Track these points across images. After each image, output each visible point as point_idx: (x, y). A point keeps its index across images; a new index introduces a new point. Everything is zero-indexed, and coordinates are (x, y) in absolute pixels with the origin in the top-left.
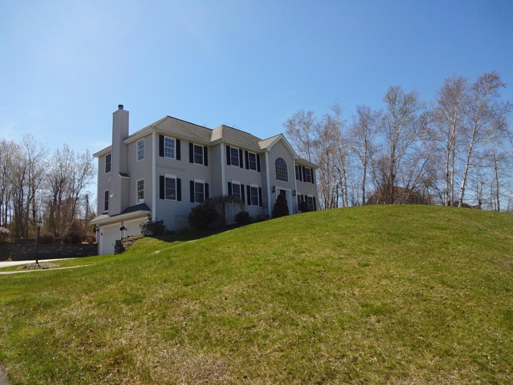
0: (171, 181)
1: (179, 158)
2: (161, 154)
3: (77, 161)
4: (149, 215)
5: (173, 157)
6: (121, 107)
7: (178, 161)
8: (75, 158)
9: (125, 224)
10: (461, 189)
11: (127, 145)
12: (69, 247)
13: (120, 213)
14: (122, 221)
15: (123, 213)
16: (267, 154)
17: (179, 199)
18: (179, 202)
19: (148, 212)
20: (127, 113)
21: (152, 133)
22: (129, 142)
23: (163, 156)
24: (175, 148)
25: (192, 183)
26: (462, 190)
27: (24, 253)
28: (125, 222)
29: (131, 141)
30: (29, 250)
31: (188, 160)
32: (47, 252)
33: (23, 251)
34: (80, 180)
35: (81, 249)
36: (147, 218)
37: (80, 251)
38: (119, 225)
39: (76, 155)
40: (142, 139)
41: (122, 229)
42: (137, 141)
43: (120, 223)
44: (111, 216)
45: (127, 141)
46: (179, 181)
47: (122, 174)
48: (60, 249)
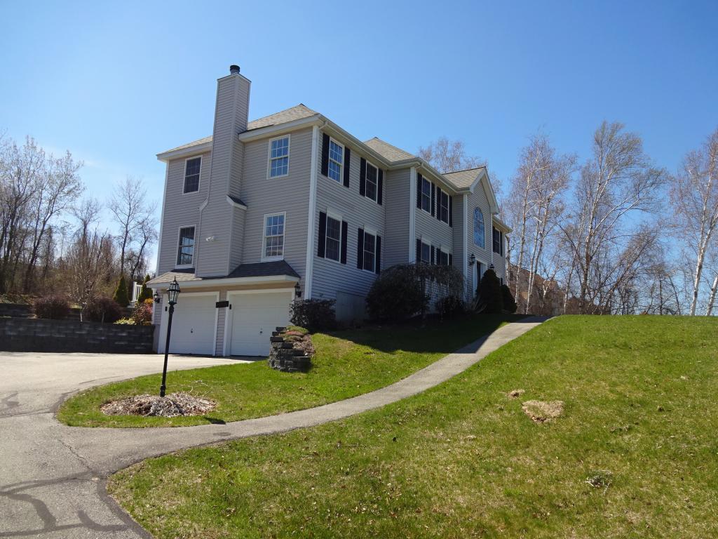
0: (334, 223)
1: (346, 183)
2: (324, 171)
3: (48, 168)
4: (297, 286)
5: (338, 180)
6: (235, 69)
7: (345, 188)
8: (45, 162)
9: (229, 296)
10: (712, 290)
11: (245, 144)
12: (101, 329)
13: (227, 274)
14: (223, 290)
15: (233, 275)
16: (466, 198)
17: (344, 261)
18: (343, 266)
19: (295, 280)
20: (248, 83)
21: (311, 128)
22: (248, 140)
23: (327, 175)
24: (342, 164)
25: (361, 231)
26: (712, 292)
27: (9, 333)
28: (229, 293)
29: (255, 138)
30: (21, 329)
31: (358, 190)
32: (58, 336)
33: (6, 329)
34: (52, 201)
35: (124, 334)
36: (293, 290)
37: (122, 338)
38: (216, 296)
39: (47, 157)
40: (285, 136)
41: (222, 304)
42: (270, 141)
43: (217, 293)
44: (204, 278)
45: (243, 137)
46: (345, 224)
47: (236, 200)
48: (84, 332)
